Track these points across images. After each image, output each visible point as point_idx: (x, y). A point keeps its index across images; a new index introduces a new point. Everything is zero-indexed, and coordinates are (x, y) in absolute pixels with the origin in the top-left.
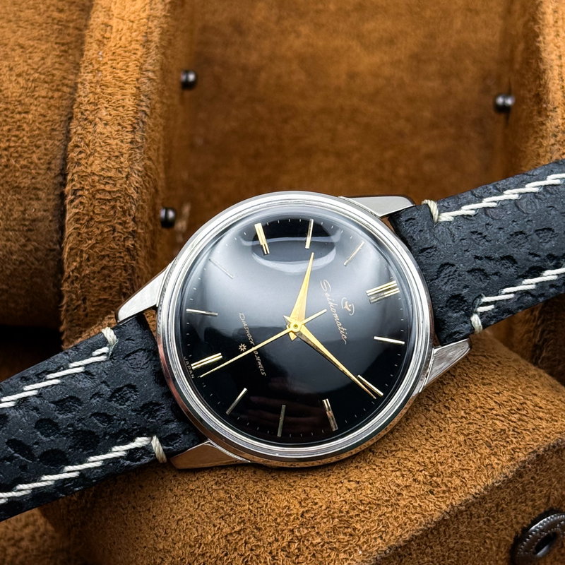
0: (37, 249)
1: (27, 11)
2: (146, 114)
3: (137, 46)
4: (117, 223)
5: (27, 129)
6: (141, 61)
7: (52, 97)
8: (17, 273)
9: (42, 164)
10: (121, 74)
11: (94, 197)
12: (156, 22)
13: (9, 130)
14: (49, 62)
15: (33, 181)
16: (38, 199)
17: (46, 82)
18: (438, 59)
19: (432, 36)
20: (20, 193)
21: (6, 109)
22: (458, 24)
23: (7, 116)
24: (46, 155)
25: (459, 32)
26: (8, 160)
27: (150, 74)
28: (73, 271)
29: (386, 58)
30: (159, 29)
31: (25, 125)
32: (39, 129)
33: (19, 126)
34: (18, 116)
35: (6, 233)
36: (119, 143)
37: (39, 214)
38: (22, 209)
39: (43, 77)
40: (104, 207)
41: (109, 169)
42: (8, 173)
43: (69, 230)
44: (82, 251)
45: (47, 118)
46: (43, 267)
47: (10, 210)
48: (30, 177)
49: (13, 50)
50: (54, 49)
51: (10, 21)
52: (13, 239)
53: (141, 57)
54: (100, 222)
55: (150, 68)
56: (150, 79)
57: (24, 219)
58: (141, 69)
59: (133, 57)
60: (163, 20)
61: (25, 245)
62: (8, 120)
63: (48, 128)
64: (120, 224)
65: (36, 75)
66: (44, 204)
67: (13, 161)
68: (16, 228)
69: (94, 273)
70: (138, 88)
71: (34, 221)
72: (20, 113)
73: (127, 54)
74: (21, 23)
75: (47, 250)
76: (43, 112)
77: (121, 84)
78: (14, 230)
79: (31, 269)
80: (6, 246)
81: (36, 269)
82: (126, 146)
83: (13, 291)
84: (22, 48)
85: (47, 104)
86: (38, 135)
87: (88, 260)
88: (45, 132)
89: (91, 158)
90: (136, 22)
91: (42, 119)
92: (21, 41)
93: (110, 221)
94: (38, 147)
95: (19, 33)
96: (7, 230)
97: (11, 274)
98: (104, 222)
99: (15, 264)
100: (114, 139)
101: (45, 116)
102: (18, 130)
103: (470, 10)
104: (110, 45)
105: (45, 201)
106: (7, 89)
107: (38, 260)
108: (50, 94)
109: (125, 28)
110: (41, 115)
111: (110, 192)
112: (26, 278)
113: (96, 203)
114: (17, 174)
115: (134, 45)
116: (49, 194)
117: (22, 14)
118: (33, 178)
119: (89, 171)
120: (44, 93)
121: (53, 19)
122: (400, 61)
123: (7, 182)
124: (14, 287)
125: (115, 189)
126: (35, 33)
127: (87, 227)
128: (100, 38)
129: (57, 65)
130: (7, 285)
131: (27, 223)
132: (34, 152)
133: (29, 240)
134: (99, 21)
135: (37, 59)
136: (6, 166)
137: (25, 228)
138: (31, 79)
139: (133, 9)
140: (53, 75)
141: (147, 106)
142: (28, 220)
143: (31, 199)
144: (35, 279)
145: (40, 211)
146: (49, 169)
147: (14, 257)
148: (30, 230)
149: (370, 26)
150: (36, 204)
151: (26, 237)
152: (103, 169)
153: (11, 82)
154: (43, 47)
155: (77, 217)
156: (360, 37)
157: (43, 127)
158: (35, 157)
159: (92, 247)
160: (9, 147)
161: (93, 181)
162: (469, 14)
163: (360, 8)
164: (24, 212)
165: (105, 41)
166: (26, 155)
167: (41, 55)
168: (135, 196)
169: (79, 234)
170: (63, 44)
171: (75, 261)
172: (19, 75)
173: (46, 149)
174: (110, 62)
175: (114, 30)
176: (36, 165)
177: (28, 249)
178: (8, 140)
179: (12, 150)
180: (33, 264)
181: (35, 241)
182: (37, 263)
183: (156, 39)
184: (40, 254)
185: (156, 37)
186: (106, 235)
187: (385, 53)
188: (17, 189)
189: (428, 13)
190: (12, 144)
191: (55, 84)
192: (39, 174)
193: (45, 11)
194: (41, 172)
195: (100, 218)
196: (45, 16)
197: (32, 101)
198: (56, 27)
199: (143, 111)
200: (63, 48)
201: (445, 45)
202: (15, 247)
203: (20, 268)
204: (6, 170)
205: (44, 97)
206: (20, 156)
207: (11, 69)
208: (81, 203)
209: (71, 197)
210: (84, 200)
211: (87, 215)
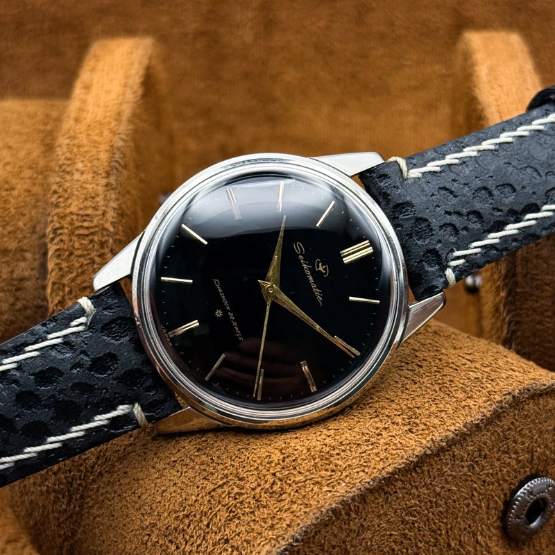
0: (25, 308)
3: (111, 120)
4: (96, 255)
5: (13, 202)
6: (115, 129)
7: (37, 178)
9: (28, 229)
10: (95, 138)
11: (73, 233)
14: (34, 155)
15: (20, 243)
16: (24, 259)
20: (8, 256)
24: (31, 221)
27: (123, 137)
28: (56, 305)
31: (11, 199)
33: (6, 200)
34: (5, 193)
36: (95, 187)
37: (27, 274)
38: (10, 269)
40: (83, 242)
41: (86, 208)
43: (51, 265)
44: (64, 286)
45: (31, 193)
48: (17, 241)
52: (3, 299)
57: (13, 279)
61: (14, 305)
63: (33, 200)
64: (99, 256)
66: (31, 264)
68: (6, 288)
70: (112, 146)
71: (22, 280)
72: (7, 190)
74: (10, 134)
76: (28, 188)
78: (4, 291)
82: (100, 189)
85: (32, 182)
86: (24, 206)
87: (70, 292)
88: (30, 203)
89: (70, 201)
91: (27, 194)
92: (11, 144)
94: (24, 215)
95: (7, 140)
98: (84, 256)
99: (5, 324)
100: (91, 184)
101: (30, 191)
105: (32, 260)
108: (35, 176)
110: (26, 190)
111: (87, 228)
113: (75, 238)
114: (5, 240)
118: (20, 241)
119: (68, 211)
120: (28, 175)
125: (93, 225)
127: (67, 261)
131: (15, 283)
132: (19, 220)
133: (17, 299)
137: (14, 288)
142: (16, 279)
143: (18, 260)
145: (27, 270)
146: (34, 232)
147: (6, 317)
148: (18, 289)
150: (23, 264)
151: (15, 296)
152: (81, 209)
155: (57, 253)
157: (27, 200)
158: (21, 223)
159: (73, 280)
161: (72, 220)
164: (12, 272)
166: (12, 223)
168: (112, 229)
169: (61, 269)
171: (58, 295)
173: (31, 217)
174: (85, 132)
175: (90, 112)
176: (23, 230)
177: (17, 308)
181: (24, 299)
184: (29, 311)
188: (5, 252)
192: (25, 237)
194: (27, 235)
195: (80, 252)
197: (18, 181)
202: (6, 306)
203: (11, 328)
205: (29, 178)
206: (8, 224)
208: (61, 240)
209: (51, 236)
210: (64, 238)
211: (67, 250)
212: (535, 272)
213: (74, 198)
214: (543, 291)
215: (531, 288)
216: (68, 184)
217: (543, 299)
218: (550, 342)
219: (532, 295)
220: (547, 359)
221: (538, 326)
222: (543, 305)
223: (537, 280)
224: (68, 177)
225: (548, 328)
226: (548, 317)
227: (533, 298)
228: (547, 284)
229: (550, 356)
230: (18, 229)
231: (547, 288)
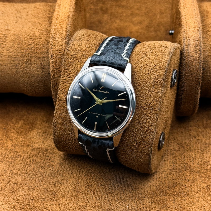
0: (45, 74)
1: (41, 15)
2: (69, 35)
3: (66, 19)
5: (41, 43)
6: (67, 22)
7: (48, 35)
8: (40, 80)
9: (46, 51)
10: (62, 26)
11: (56, 56)
12: (71, 13)
13: (37, 43)
15: (43, 56)
17: (46, 31)
18: (153, 26)
19: (151, 21)
20: (40, 59)
21: (36, 38)
22: (158, 17)
23: (36, 40)
24: (46, 49)
25: (159, 19)
26: (37, 51)
27: (70, 25)
29: (140, 27)
30: (71, 14)
31: (41, 42)
32: (44, 42)
33: (39, 42)
34: (39, 40)
35: (37, 70)
36: (62, 42)
37: (46, 64)
39: (45, 30)
40: (59, 59)
42: (37, 54)
43: (51, 66)
45: (46, 40)
46: (47, 78)
47: (38, 64)
48: (42, 55)
49: (37, 24)
50: (48, 23)
51: (36, 17)
52: (39, 71)
53: (67, 21)
54: (59, 63)
55: (69, 24)
56: (69, 26)
57: (42, 66)
58: (67, 24)
59: (65, 21)
60: (73, 12)
61: (42, 73)
62: (36, 41)
63: (47, 42)
65: (43, 30)
66: (46, 61)
67: (38, 51)
68: (40, 68)
69: (58, 76)
70: (66, 29)
71: (44, 66)
72: (39, 39)
73: (64, 21)
74: (39, 18)
75: (48, 73)
76: (45, 38)
77: (62, 28)
78: (39, 69)
79: (44, 79)
80: (37, 73)
81: (45, 79)
83: (40, 85)
84: (39, 23)
85: (46, 36)
86: (44, 44)
88: (46, 43)
90: (66, 13)
91: (45, 40)
92: (39, 22)
93: (61, 62)
94: (44, 47)
95: (39, 20)
96: (37, 69)
97: (39, 81)
98: (60, 63)
99: (40, 78)
101: (46, 39)
102: (39, 43)
103: (161, 13)
104: (59, 19)
105: (47, 61)
106: (36, 33)
107: (46, 77)
108: (47, 34)
109: (63, 15)
110: (45, 39)
111: (60, 55)
112: (43, 82)
113: (57, 58)
114: (39, 54)
115: (65, 19)
116: (48, 59)
117: (39, 16)
118: (43, 55)
119: (55, 50)
120: (45, 34)
121: (47, 16)
122: (143, 28)
123: (37, 56)
124: (40, 84)
126: (43, 20)
128: (57, 18)
129: (48, 27)
130: (38, 84)
131: (42, 67)
132: (43, 48)
133: (43, 71)
134: (56, 14)
135: (43, 26)
136: (36, 52)
137: (42, 68)
138: (42, 30)
139: (65, 10)
140: (48, 29)
141: (69, 33)
142: (43, 66)
143: (43, 60)
144: (45, 82)
146: (47, 52)
147: (40, 76)
148: (43, 69)
149: (135, 19)
151: (42, 70)
153: (37, 31)
154: (45, 23)
155: (53, 62)
156: (132, 22)
157: (45, 42)
158: (43, 49)
160: (37, 47)
162: (161, 14)
163: (132, 14)
165: (58, 18)
166: (41, 49)
167: (44, 25)
170: (50, 22)
172: (39, 30)
173: (46, 47)
174: (59, 23)
175: (60, 16)
176: (44, 51)
177: (43, 74)
178: (37, 46)
179: (37, 48)
180: (45, 78)
181: (45, 71)
182: (45, 77)
183: (71, 17)
184: (46, 75)
185: (71, 16)
186: (60, 66)
187: (139, 26)
188: (39, 58)
189: (150, 15)
190: (38, 47)
191: (48, 32)
192: (45, 54)
193: (45, 14)
194: (45, 53)
196: (45, 16)
197: (42, 36)
198: (48, 18)
199: (68, 34)
200: (50, 23)
201: (155, 23)
202: (40, 73)
203: (41, 79)
204: (36, 53)
205: (45, 35)
206: (40, 50)
207: (37, 28)
208: (53, 58)
209: (51, 57)
210: (54, 58)
211: (55, 61)
212: (191, 70)
213: (56, 46)
214: (193, 75)
215: (190, 74)
216: (55, 42)
217: (193, 77)
218: (194, 88)
219: (190, 76)
220: (192, 93)
221: (191, 84)
222: (193, 78)
223: (192, 72)
224: (54, 39)
225: (194, 85)
226: (194, 82)
227: (190, 77)
228: (194, 73)
229: (193, 92)
230: (43, 51)
231: (194, 74)
